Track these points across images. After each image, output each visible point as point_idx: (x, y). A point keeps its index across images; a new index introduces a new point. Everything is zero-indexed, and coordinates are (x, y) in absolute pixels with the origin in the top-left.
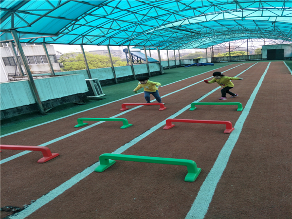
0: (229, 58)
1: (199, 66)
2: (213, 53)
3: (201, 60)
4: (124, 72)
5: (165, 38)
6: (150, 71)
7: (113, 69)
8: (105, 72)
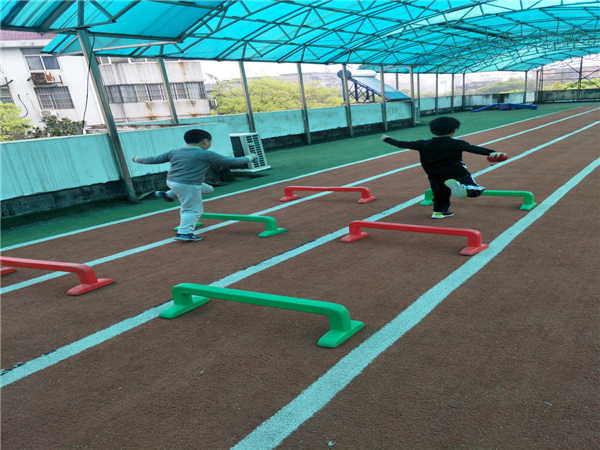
0: (576, 93)
1: (504, 110)
2: (542, 80)
3: (511, 97)
4: (329, 121)
5: (429, 48)
6: (388, 120)
7: (305, 114)
8: (287, 118)
